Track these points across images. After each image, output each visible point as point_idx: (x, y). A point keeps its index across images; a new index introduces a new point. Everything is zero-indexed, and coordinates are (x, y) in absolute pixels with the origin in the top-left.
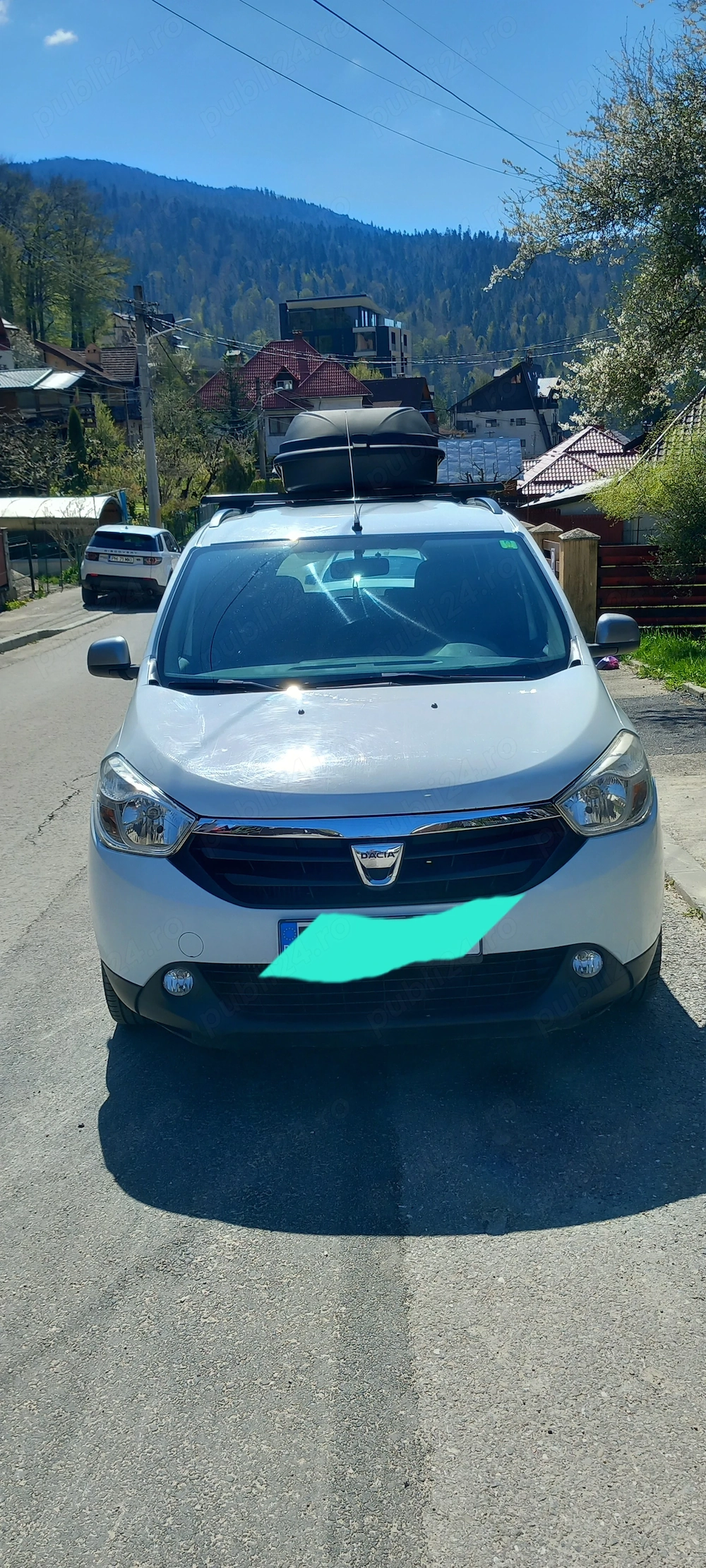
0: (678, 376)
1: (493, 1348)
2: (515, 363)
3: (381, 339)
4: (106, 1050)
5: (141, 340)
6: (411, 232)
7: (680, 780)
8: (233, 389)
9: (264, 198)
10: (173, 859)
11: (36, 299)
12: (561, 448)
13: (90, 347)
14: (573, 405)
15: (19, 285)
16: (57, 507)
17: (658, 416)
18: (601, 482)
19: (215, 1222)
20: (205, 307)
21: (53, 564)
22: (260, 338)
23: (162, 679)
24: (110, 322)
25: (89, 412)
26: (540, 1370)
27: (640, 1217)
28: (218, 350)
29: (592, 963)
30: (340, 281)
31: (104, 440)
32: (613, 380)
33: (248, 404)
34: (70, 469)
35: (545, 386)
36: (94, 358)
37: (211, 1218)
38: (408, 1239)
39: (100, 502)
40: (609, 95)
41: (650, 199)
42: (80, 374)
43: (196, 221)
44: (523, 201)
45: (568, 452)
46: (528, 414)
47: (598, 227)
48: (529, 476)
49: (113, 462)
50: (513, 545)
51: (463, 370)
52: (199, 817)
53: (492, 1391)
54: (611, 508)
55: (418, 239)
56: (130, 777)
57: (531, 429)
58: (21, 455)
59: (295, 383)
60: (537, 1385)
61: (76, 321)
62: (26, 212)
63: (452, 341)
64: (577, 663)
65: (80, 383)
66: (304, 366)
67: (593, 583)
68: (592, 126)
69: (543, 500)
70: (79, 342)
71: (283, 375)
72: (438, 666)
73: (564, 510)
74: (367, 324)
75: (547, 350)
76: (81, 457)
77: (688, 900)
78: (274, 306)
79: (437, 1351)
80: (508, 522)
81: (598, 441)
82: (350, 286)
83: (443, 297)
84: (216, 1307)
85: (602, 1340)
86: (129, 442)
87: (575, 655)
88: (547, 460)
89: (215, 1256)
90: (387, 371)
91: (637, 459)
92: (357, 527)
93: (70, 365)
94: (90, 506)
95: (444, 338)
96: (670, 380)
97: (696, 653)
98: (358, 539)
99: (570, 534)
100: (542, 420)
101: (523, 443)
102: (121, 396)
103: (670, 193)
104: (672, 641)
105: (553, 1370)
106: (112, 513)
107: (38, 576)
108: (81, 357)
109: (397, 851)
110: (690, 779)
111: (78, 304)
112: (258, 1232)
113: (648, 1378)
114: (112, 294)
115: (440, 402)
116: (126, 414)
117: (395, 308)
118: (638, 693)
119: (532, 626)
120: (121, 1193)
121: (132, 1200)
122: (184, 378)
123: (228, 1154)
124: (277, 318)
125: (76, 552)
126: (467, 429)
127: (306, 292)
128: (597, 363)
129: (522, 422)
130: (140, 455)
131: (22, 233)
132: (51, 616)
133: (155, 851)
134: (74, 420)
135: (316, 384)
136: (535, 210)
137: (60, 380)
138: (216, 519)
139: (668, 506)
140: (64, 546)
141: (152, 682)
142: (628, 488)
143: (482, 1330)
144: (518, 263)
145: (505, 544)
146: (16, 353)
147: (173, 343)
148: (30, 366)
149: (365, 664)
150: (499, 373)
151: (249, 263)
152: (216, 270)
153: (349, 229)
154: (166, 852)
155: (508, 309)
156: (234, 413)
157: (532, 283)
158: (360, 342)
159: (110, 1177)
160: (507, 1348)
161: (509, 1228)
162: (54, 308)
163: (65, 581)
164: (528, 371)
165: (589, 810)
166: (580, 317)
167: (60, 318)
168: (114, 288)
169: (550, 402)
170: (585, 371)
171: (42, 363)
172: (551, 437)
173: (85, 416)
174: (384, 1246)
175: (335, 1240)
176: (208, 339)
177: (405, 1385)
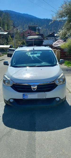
0: (69, 34)
1: (45, 147)
2: (52, 32)
3: (39, 30)
4: (4, 107)
5: (14, 29)
6: (42, 19)
7: (68, 77)
8: (24, 34)
9: (27, 15)
10: (11, 87)
11: (3, 25)
12: (57, 41)
13: (9, 30)
14: (58, 37)
15: (2, 23)
16: (5, 46)
17: (67, 38)
18: (61, 45)
19: (14, 129)
20: (21, 26)
21: (4, 52)
22: (26, 29)
23: (11, 66)
24: (11, 27)
25: (9, 37)
26: (50, 150)
27: (63, 130)
28: (22, 31)
29: (58, 99)
30: (35, 24)
31: (10, 39)
32: (62, 34)
33: (25, 36)
34: (7, 42)
35: (55, 35)
36: (9, 31)
37: (14, 128)
38: (36, 132)
39: (9, 46)
40: (63, 3)
41: (67, 15)
42: (8, 33)
43: (20, 17)
44: (53, 15)
45: (58, 42)
46: (54, 38)
47: (61, 18)
48: (54, 44)
49: (11, 42)
50: (51, 51)
51: (47, 33)
52: (14, 82)
53: (45, 153)
54: (62, 47)
55: (43, 19)
56: (6, 77)
57: (54, 39)
58: (1, 41)
59: (30, 34)
60: (50, 152)
61: (8, 27)
62: (2, 16)
63: (46, 30)
64: (57, 65)
65: (8, 34)
66: (31, 32)
67: (60, 55)
68: (61, 7)
69: (55, 47)
70: (8, 29)
71: (29, 33)
72: (42, 65)
73: (57, 48)
74: (37, 28)
75: (56, 31)
76: (8, 41)
77: (69, 91)
78: (28, 26)
79: (38, 147)
80: (50, 49)
81: (61, 41)
82: (36, 24)
83: (45, 25)
84: (13, 140)
85: (58, 146)
86: (13, 40)
87: (57, 64)
88: (56, 42)
89: (14, 133)
90: (39, 33)
91: (65, 43)
92: (34, 49)
93: (7, 32)
94: (8, 46)
95: (45, 30)
96: (68, 34)
97: (70, 63)
98: (34, 50)
99: (57, 50)
100: (55, 38)
101: (53, 41)
102: (12, 35)
103: (69, 14)
104: (68, 62)
105: (52, 150)
106: (11, 47)
107: (3, 53)
108: (8, 31)
109: (36, 86)
110: (69, 77)
111: (8, 26)
112: (19, 130)
113: (63, 151)
114: (11, 24)
115: (45, 36)
116: (12, 37)
117: (40, 26)
118: (64, 67)
119: (53, 60)
120: (4, 125)
121: (5, 126)
122: (19, 33)
123: (16, 120)
124: (28, 27)
125: (7, 51)
126: (47, 39)
127: (31, 25)
128: (61, 32)
129: (53, 38)
130: (14, 41)
131: (2, 18)
132: (4, 58)
133: (9, 86)
134: (7, 37)
135: (32, 34)
136: (54, 16)
137: (6, 33)
138: (18, 48)
139: (68, 47)
140: (6, 50)
141: (10, 66)
142: (64, 46)
143: (44, 144)
144: (53, 22)
145: (50, 51)
146: (1, 30)
147: (17, 30)
148: (3, 32)
149: (34, 64)
150: (51, 33)
151: (25, 21)
152: (22, 22)
153: (36, 18)
154: (10, 86)
155: (52, 27)
156: (24, 37)
157: (54, 24)
158: (37, 30)
159: (3, 123)
160: (47, 147)
161: (48, 131)
162: (5, 26)
163: (6, 54)
164: (54, 33)
165: (58, 82)
166: (59, 28)
167: (6, 27)
168: (12, 24)
169: (56, 37)
170: (59, 33)
171: (4, 31)
172: (56, 40)
173: (8, 37)
174: (33, 132)
175: (28, 132)
176: (21, 29)
177: (34, 152)
